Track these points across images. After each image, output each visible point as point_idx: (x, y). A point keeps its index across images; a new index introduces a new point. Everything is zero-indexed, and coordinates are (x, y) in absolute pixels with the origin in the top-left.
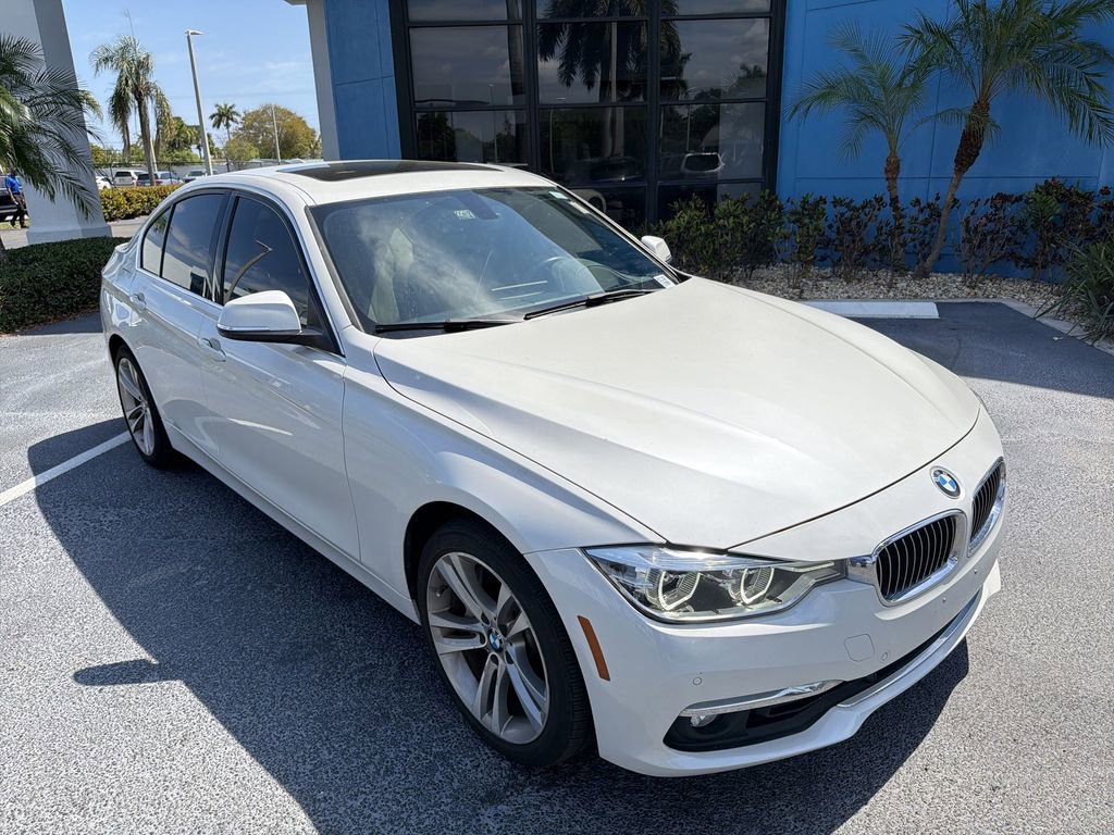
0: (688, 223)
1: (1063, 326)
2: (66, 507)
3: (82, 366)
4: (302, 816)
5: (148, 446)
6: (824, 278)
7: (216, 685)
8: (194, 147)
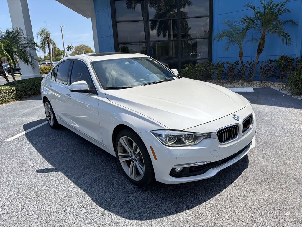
0: (188, 69)
1: (286, 93)
2: (32, 138)
3: (35, 107)
4: (88, 197)
5: (52, 124)
6: (224, 83)
7: (68, 173)
8: (62, 56)
